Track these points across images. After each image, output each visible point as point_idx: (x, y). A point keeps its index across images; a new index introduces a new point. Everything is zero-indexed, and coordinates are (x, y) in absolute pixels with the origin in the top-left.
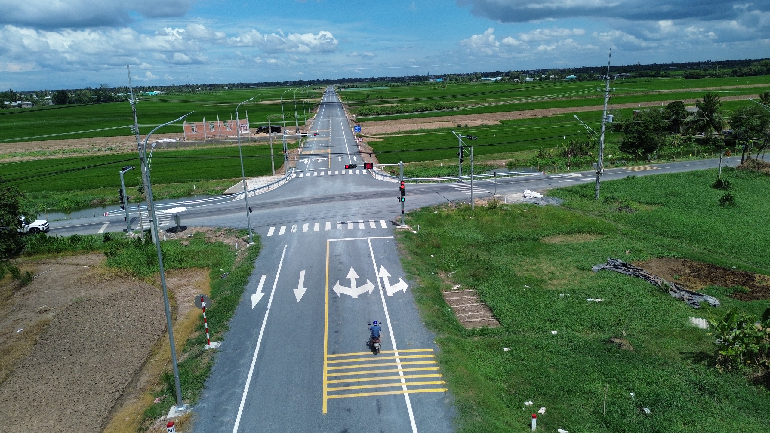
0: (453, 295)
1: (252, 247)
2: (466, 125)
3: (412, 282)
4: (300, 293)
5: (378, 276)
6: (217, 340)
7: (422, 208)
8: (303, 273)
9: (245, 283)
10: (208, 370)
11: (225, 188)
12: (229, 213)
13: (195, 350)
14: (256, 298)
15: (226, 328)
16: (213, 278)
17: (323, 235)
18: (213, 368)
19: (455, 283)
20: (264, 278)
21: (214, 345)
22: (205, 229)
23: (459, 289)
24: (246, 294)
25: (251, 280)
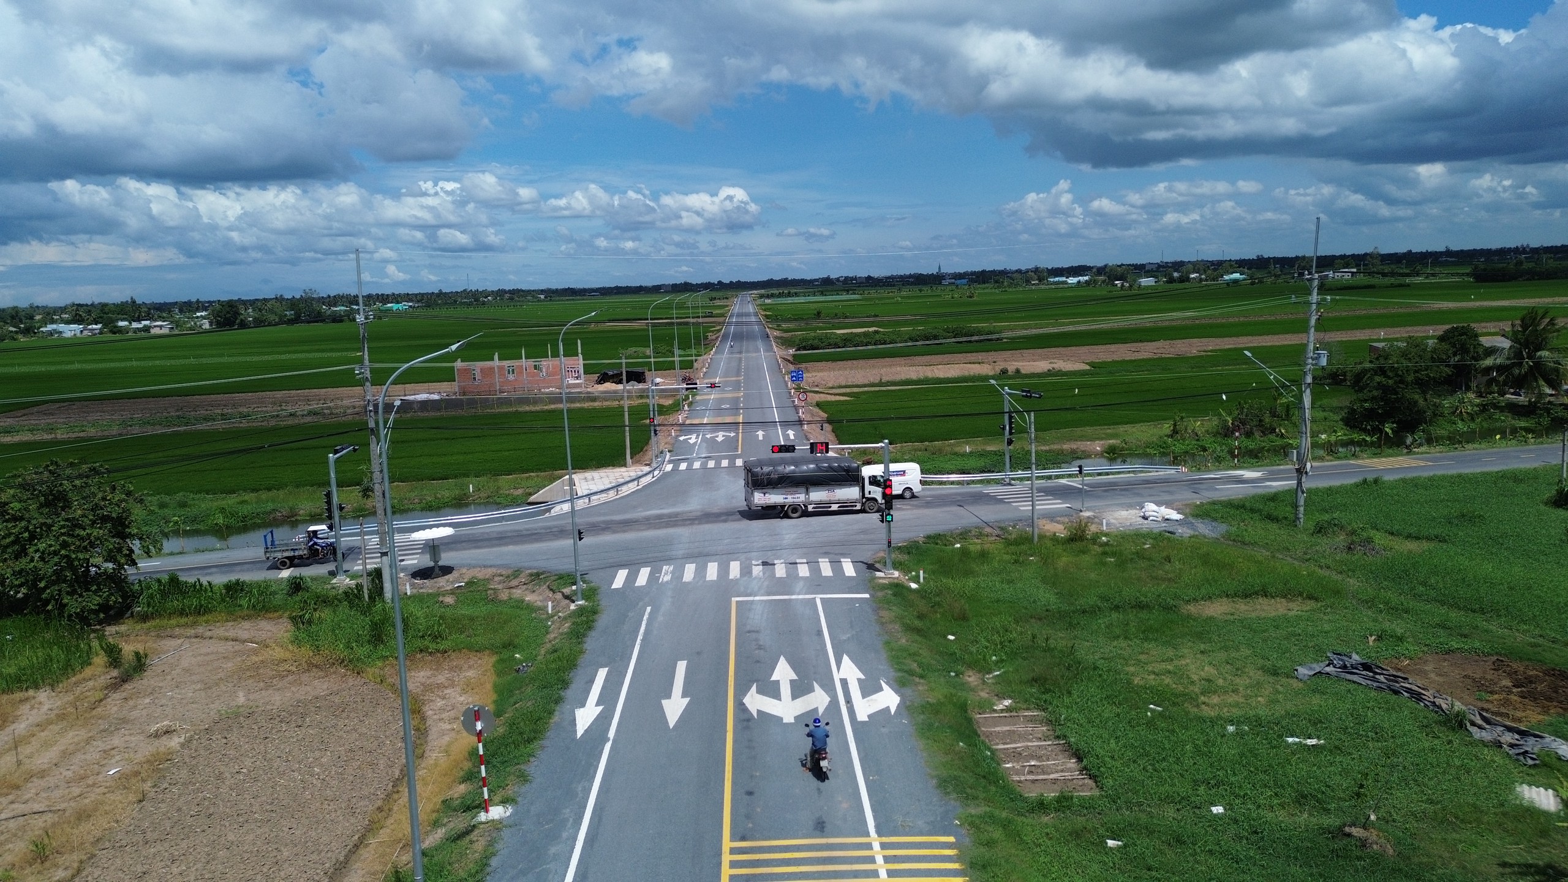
0: (997, 721)
1: (581, 611)
2: (1018, 371)
3: (908, 691)
4: (674, 707)
5: (837, 677)
6: (504, 802)
7: (928, 537)
8: (682, 667)
9: (565, 684)
10: (483, 864)
11: (531, 490)
12: (537, 540)
13: (459, 823)
14: (585, 716)
15: (524, 778)
16: (499, 673)
17: (725, 588)
18: (494, 862)
19: (1001, 696)
20: (602, 674)
21: (496, 812)
22: (490, 572)
23: (1008, 709)
24: (566, 707)
25: (577, 680)
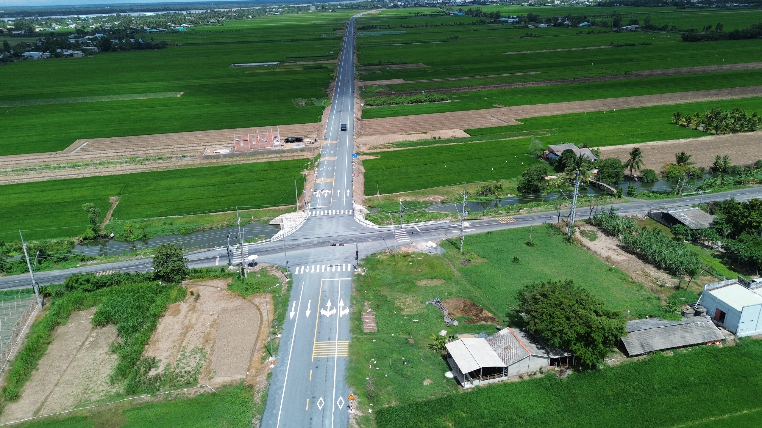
0: (366, 315)
1: (289, 281)
2: (440, 138)
4: (308, 312)
5: (339, 305)
6: (280, 333)
8: (310, 301)
13: (273, 337)
14: (292, 314)
15: (282, 328)
16: (274, 300)
17: (320, 276)
20: (294, 302)
21: (279, 336)
22: (267, 265)
23: (370, 312)
24: (288, 312)
25: (290, 303)
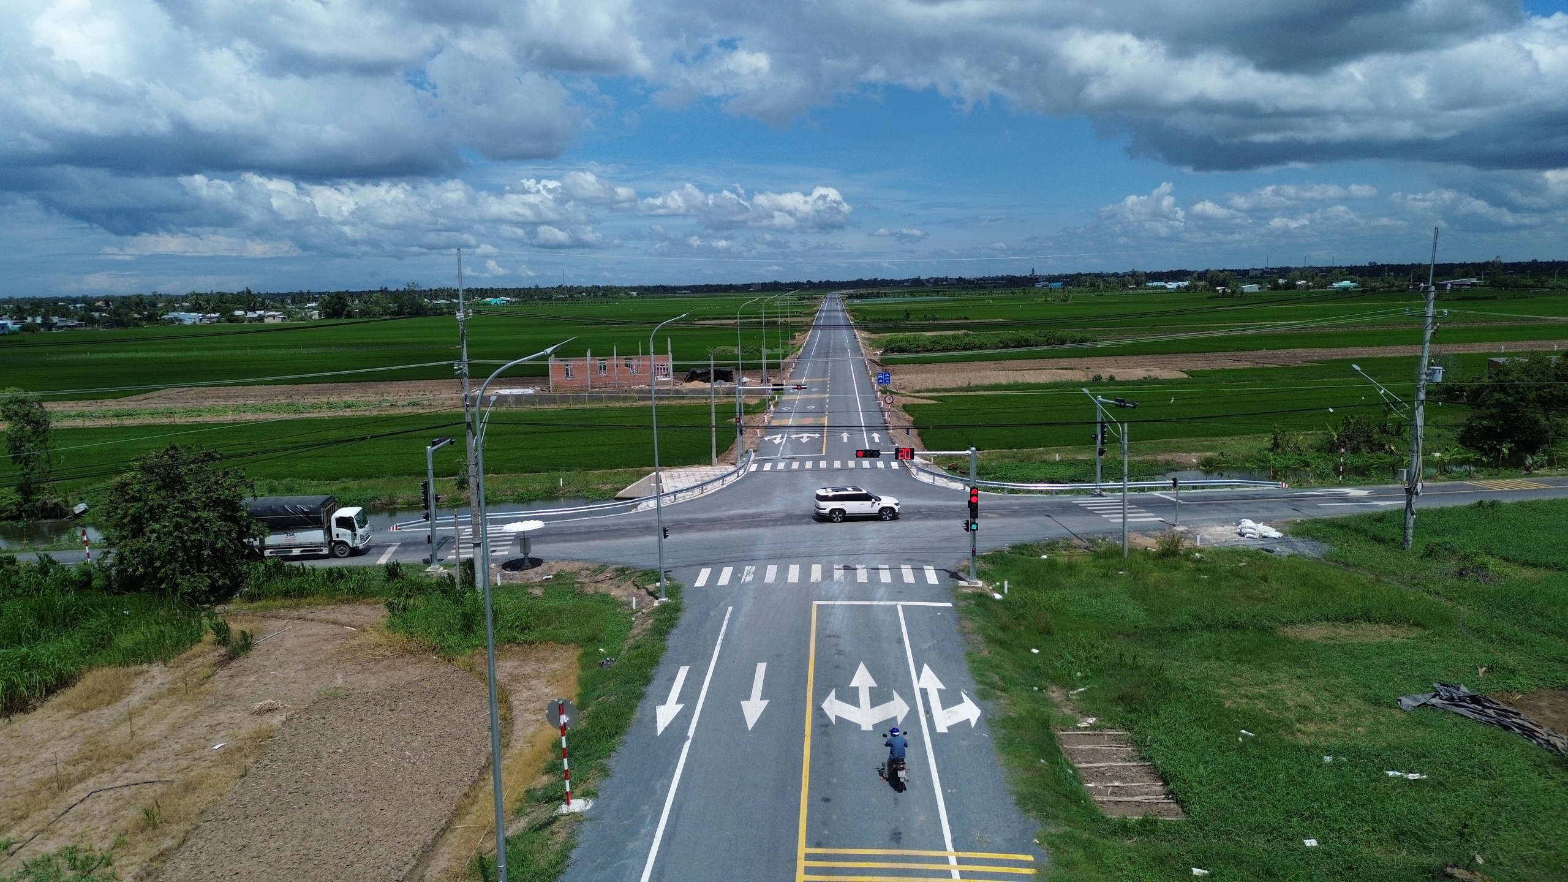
0: (1080, 739)
1: (664, 608)
2: (1112, 378)
3: (989, 704)
4: (753, 709)
5: (917, 687)
6: (585, 795)
7: (1014, 547)
8: (761, 668)
9: (647, 681)
10: (563, 856)
11: (619, 486)
12: (623, 536)
13: (541, 813)
14: (666, 714)
15: (605, 773)
16: (584, 667)
17: (806, 591)
18: (574, 854)
19: (1086, 714)
20: (683, 672)
21: (577, 805)
22: (577, 565)
23: (1092, 727)
24: (647, 703)
25: (659, 675)
